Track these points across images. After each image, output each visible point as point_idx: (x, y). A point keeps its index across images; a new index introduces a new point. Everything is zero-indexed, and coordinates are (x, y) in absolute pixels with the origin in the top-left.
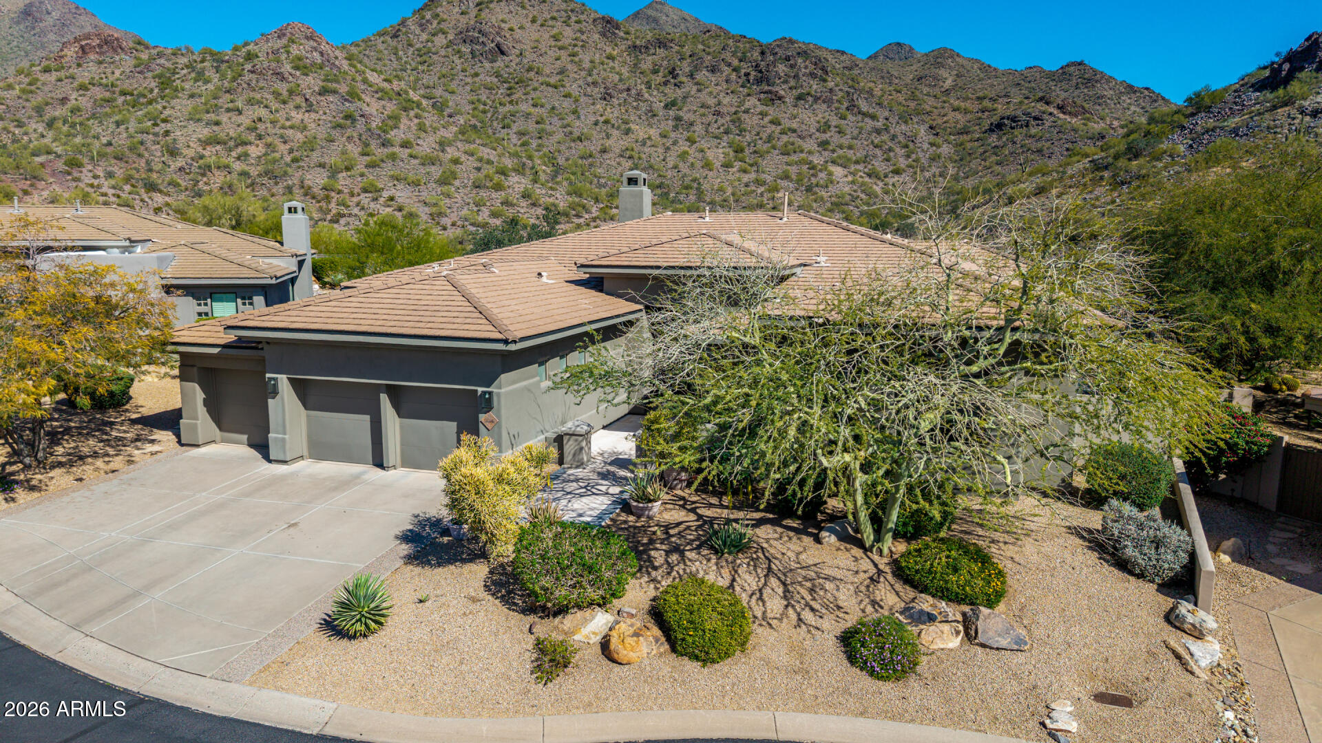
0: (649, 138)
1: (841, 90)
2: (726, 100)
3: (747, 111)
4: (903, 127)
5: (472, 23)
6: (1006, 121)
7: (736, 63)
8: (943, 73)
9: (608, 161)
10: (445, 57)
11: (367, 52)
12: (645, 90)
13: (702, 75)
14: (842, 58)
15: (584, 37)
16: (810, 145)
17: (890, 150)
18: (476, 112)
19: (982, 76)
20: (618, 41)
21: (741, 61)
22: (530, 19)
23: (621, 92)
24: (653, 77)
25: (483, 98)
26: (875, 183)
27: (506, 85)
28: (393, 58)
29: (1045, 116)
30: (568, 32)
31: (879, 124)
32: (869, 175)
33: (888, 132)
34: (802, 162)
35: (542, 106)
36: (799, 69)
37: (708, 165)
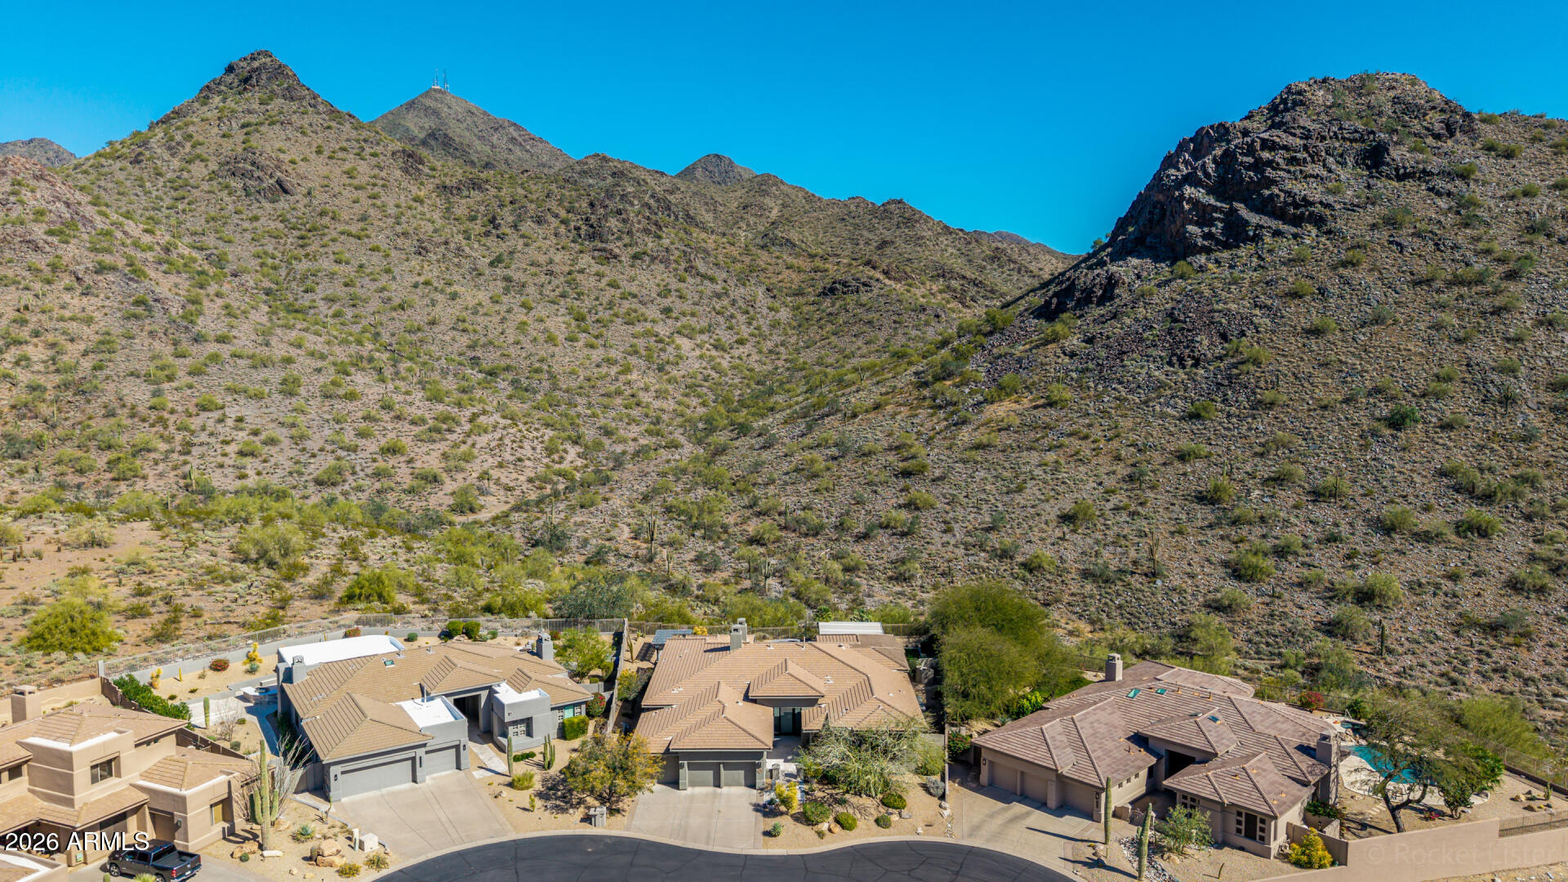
0: (480, 304)
1: (677, 249)
2: (558, 258)
3: (581, 271)
4: (742, 290)
5: (240, 149)
6: (837, 285)
7: (563, 214)
8: (768, 202)
9: (440, 336)
10: (209, 192)
11: (102, 183)
12: (464, 242)
13: (527, 226)
14: (663, 180)
15: (383, 174)
16: (652, 312)
17: (732, 316)
18: (265, 269)
19: (807, 207)
20: (423, 179)
21: (568, 212)
22: (314, 149)
23: (438, 245)
24: (471, 225)
25: (270, 249)
26: (722, 357)
27: (296, 233)
28: (138, 190)
29: (873, 283)
30: (363, 168)
31: (718, 288)
32: (716, 347)
33: (728, 296)
34: (647, 334)
35: (347, 263)
36: (632, 225)
37: (551, 340)
